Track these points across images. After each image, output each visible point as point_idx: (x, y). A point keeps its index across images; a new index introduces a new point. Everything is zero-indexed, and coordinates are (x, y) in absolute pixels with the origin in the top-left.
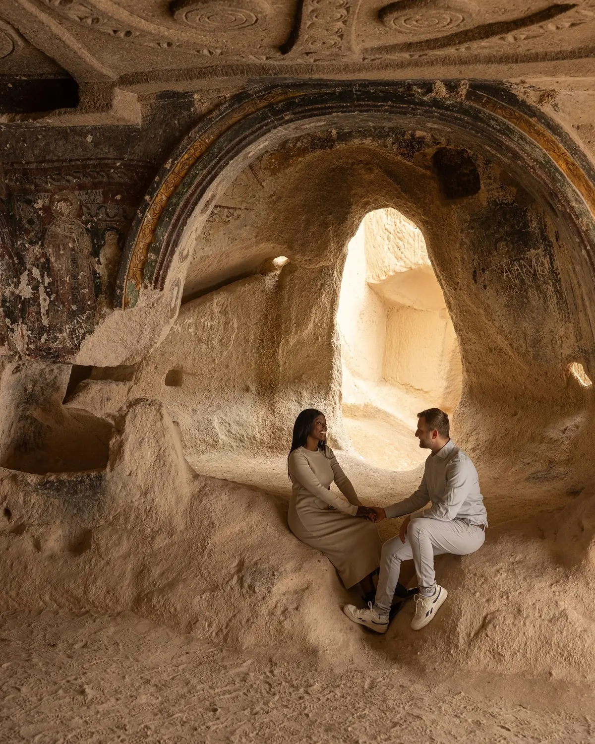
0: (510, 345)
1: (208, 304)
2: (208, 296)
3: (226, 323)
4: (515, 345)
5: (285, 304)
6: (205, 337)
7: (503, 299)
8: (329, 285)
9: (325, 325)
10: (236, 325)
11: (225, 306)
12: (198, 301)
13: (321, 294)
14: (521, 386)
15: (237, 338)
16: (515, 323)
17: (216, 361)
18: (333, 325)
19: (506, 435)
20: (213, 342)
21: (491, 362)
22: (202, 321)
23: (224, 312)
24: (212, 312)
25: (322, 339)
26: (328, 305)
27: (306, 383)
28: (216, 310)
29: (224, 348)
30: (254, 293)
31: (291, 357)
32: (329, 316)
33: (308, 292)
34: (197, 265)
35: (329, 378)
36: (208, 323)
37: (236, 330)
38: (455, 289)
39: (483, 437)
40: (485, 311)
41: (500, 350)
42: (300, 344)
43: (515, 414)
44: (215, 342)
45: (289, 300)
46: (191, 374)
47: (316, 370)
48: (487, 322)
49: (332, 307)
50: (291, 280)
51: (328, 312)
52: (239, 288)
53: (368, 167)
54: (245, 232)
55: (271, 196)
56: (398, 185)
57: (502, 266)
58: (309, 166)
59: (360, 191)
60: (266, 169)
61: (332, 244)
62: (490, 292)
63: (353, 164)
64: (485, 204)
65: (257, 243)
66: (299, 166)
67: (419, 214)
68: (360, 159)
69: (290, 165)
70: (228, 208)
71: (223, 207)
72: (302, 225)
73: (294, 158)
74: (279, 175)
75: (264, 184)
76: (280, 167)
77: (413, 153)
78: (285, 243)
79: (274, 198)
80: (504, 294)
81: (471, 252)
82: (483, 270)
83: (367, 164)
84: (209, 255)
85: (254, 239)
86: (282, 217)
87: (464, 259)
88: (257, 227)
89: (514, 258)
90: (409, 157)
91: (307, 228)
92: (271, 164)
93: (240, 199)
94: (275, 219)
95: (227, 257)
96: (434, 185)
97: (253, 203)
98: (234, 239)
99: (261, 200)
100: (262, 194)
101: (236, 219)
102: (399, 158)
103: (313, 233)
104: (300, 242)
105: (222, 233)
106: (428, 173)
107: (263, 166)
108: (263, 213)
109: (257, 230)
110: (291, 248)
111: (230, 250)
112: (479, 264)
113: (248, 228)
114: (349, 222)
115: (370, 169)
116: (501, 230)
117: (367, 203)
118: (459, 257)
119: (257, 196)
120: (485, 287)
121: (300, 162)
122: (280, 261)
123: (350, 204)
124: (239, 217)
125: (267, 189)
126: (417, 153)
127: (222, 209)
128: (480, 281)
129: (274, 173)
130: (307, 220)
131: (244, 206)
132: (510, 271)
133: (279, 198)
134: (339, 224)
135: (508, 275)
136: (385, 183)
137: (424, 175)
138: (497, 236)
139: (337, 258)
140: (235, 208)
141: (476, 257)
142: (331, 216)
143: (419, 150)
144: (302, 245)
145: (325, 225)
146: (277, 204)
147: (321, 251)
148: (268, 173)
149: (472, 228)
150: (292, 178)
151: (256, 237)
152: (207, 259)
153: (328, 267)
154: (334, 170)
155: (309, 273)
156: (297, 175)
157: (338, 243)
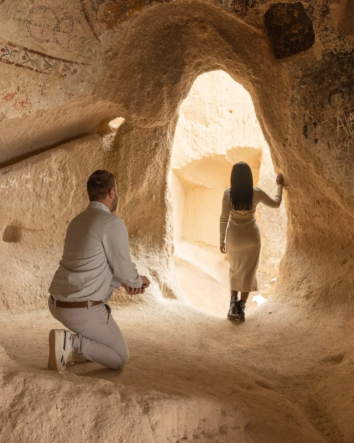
0: (341, 196)
1: (46, 160)
2: (46, 153)
3: (65, 180)
4: (346, 196)
5: (121, 163)
6: (43, 193)
7: (336, 152)
8: (163, 145)
9: (158, 183)
10: (74, 182)
11: (63, 163)
12: (36, 157)
13: (155, 153)
14: (348, 235)
15: (76, 195)
16: (346, 175)
17: (56, 217)
18: (166, 183)
20: (52, 198)
21: (319, 214)
22: (41, 177)
23: (63, 169)
24: (50, 168)
25: (156, 196)
26: (161, 164)
27: (142, 237)
28: (55, 167)
29: (63, 204)
30: (92, 151)
31: (127, 214)
32: (162, 175)
33: (143, 151)
34: (34, 119)
35: (163, 232)
36: (47, 180)
37: (75, 187)
38: (284, 145)
39: (316, 284)
40: (315, 164)
41: (329, 202)
42: (136, 201)
43: (345, 262)
44: (55, 198)
45: (125, 159)
46: (31, 230)
47: (151, 226)
48: (316, 175)
49: (165, 166)
50: (127, 140)
51: (161, 172)
52: (77, 146)
53: (202, 25)
54: (82, 88)
55: (108, 51)
56: (230, 45)
57: (335, 119)
58: (145, 21)
59: (194, 51)
60: (103, 21)
61: (166, 105)
62: (321, 146)
63: (187, 21)
64: (319, 58)
65: (94, 100)
66: (136, 20)
67: (249, 74)
68: (195, 16)
69: (126, 19)
70: (64, 61)
71: (59, 59)
72: (138, 84)
73: (131, 11)
74: (116, 29)
75: (100, 38)
76: (116, 20)
77: (247, 10)
78: (121, 101)
79: (110, 53)
80: (337, 146)
81: (302, 108)
82: (315, 124)
83: (201, 22)
84: (46, 109)
85: (91, 96)
86: (118, 75)
87: (294, 115)
88: (93, 83)
89: (350, 109)
90: (242, 14)
91: (142, 88)
92: (107, 15)
93: (76, 52)
94: (112, 76)
95: (64, 114)
96: (265, 45)
97: (90, 58)
98: (71, 95)
99: (98, 55)
100: (98, 49)
101: (72, 74)
102: (232, 16)
103: (149, 93)
104: (135, 101)
105: (58, 87)
106: (260, 32)
107: (99, 18)
108: (100, 70)
109: (94, 86)
110: (127, 106)
111: (67, 107)
112: (311, 119)
113: (85, 84)
114: (182, 83)
115: (204, 27)
116: (336, 82)
117: (199, 64)
118: (289, 114)
119: (93, 51)
120: (316, 141)
121: (136, 16)
122: (116, 123)
123: (184, 64)
124: (75, 71)
125: (103, 43)
126: (250, 10)
127: (58, 62)
128: (311, 136)
129: (110, 26)
130: (143, 79)
131: (80, 60)
132: (345, 123)
133: (116, 54)
134: (173, 85)
135: (342, 128)
136: (217, 43)
137: (255, 34)
138: (332, 88)
139: (170, 119)
140: (71, 62)
141: (308, 112)
142: (165, 76)
143: (252, 6)
144: (138, 104)
145: (159, 85)
146: (114, 61)
147: (155, 111)
148: (104, 26)
149: (304, 83)
150: (128, 34)
151: (93, 94)
152: (44, 114)
153: (161, 127)
154: (169, 28)
155: (144, 133)
156: (133, 31)
157: (171, 103)
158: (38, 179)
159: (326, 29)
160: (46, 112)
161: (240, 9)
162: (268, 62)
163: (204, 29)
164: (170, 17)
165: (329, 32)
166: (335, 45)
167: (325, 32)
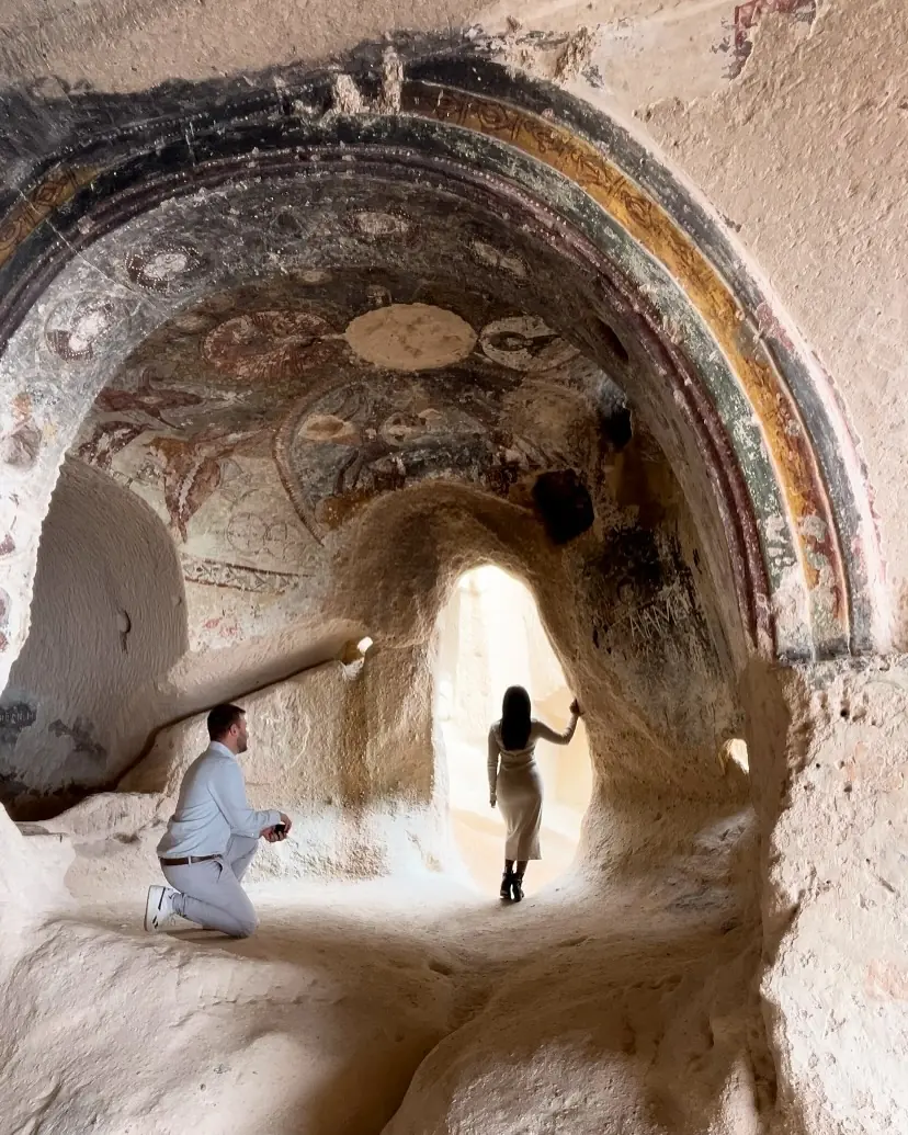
0: (648, 725)
1: (268, 697)
2: (271, 687)
3: (295, 720)
4: (653, 725)
5: (368, 695)
6: (267, 738)
7: (634, 663)
8: (423, 669)
9: (422, 719)
10: (308, 723)
11: (292, 700)
12: (256, 694)
13: (413, 680)
14: (666, 780)
15: (311, 738)
16: (650, 694)
17: (286, 767)
18: (432, 720)
19: (645, 846)
20: (279, 744)
21: (626, 751)
22: (262, 718)
23: (293, 707)
24: (273, 706)
25: (420, 737)
26: (424, 695)
27: (403, 792)
28: (281, 705)
29: (295, 751)
30: (329, 682)
31: (383, 760)
32: (426, 707)
33: (397, 678)
34: (249, 648)
35: (430, 783)
36: (271, 721)
37: (309, 730)
38: (574, 659)
40: (612, 683)
41: (636, 734)
42: (393, 744)
43: (659, 817)
44: (283, 744)
45: (373, 690)
46: (253, 784)
47: (415, 775)
48: (615, 697)
49: (429, 697)
50: (374, 665)
51: (425, 704)
52: (308, 677)
53: (453, 511)
54: (307, 604)
55: (335, 557)
56: (494, 531)
57: (628, 619)
58: (378, 515)
59: (448, 544)
60: (323, 521)
61: (420, 617)
62: (615, 656)
63: (434, 509)
64: (601, 538)
65: (326, 619)
66: (365, 516)
67: (524, 568)
68: (442, 502)
69: (352, 515)
70: (280, 574)
71: (274, 573)
72: (380, 594)
73: (357, 505)
74: (341, 528)
75: (323, 541)
76: (341, 519)
77: (508, 486)
78: (360, 617)
79: (339, 559)
80: (634, 656)
81: (590, 608)
82: (606, 629)
83: (452, 507)
84: (263, 633)
85: (320, 615)
86: (353, 584)
87: (580, 617)
88: (321, 598)
89: (642, 604)
90: (504, 492)
91: (386, 597)
92: (329, 514)
93: (295, 563)
94: (344, 587)
95: (289, 637)
96: (539, 528)
97: (314, 567)
98: (293, 615)
99: (323, 563)
100: (323, 556)
101: (293, 589)
102: (490, 496)
103: (395, 604)
104: (379, 616)
105: (276, 606)
106: (530, 511)
107: (318, 518)
108: (328, 580)
109: (322, 602)
110: (368, 623)
111: (291, 629)
112: (600, 621)
113: (310, 599)
114: (438, 587)
115: (456, 514)
116: (623, 569)
117: (459, 561)
118: (575, 616)
119: (317, 558)
120: (609, 650)
121: (366, 509)
122: (365, 644)
123: (437, 564)
124: (296, 585)
125: (328, 548)
126: (512, 485)
127: (273, 576)
128: (602, 644)
129: (334, 525)
130: (385, 587)
131: (301, 571)
132: (639, 623)
133: (347, 559)
134: (427, 590)
135: (637, 630)
136: (478, 532)
137: (525, 516)
138: (619, 578)
139: (429, 635)
140: (290, 575)
141: (596, 612)
142: (415, 580)
143: (514, 480)
144: (382, 619)
145: (408, 592)
146: (344, 568)
147: (407, 626)
148: (327, 527)
149: (588, 575)
150: (359, 534)
151: (322, 611)
152: (261, 641)
153: (419, 646)
154: (411, 519)
155: (396, 655)
156: (365, 528)
157: (427, 614)
158: (259, 720)
159: (604, 500)
160: (262, 638)
161: (498, 485)
162: (547, 551)
163: (457, 516)
164: (411, 506)
165: (607, 504)
166: (615, 520)
167: (603, 504)
